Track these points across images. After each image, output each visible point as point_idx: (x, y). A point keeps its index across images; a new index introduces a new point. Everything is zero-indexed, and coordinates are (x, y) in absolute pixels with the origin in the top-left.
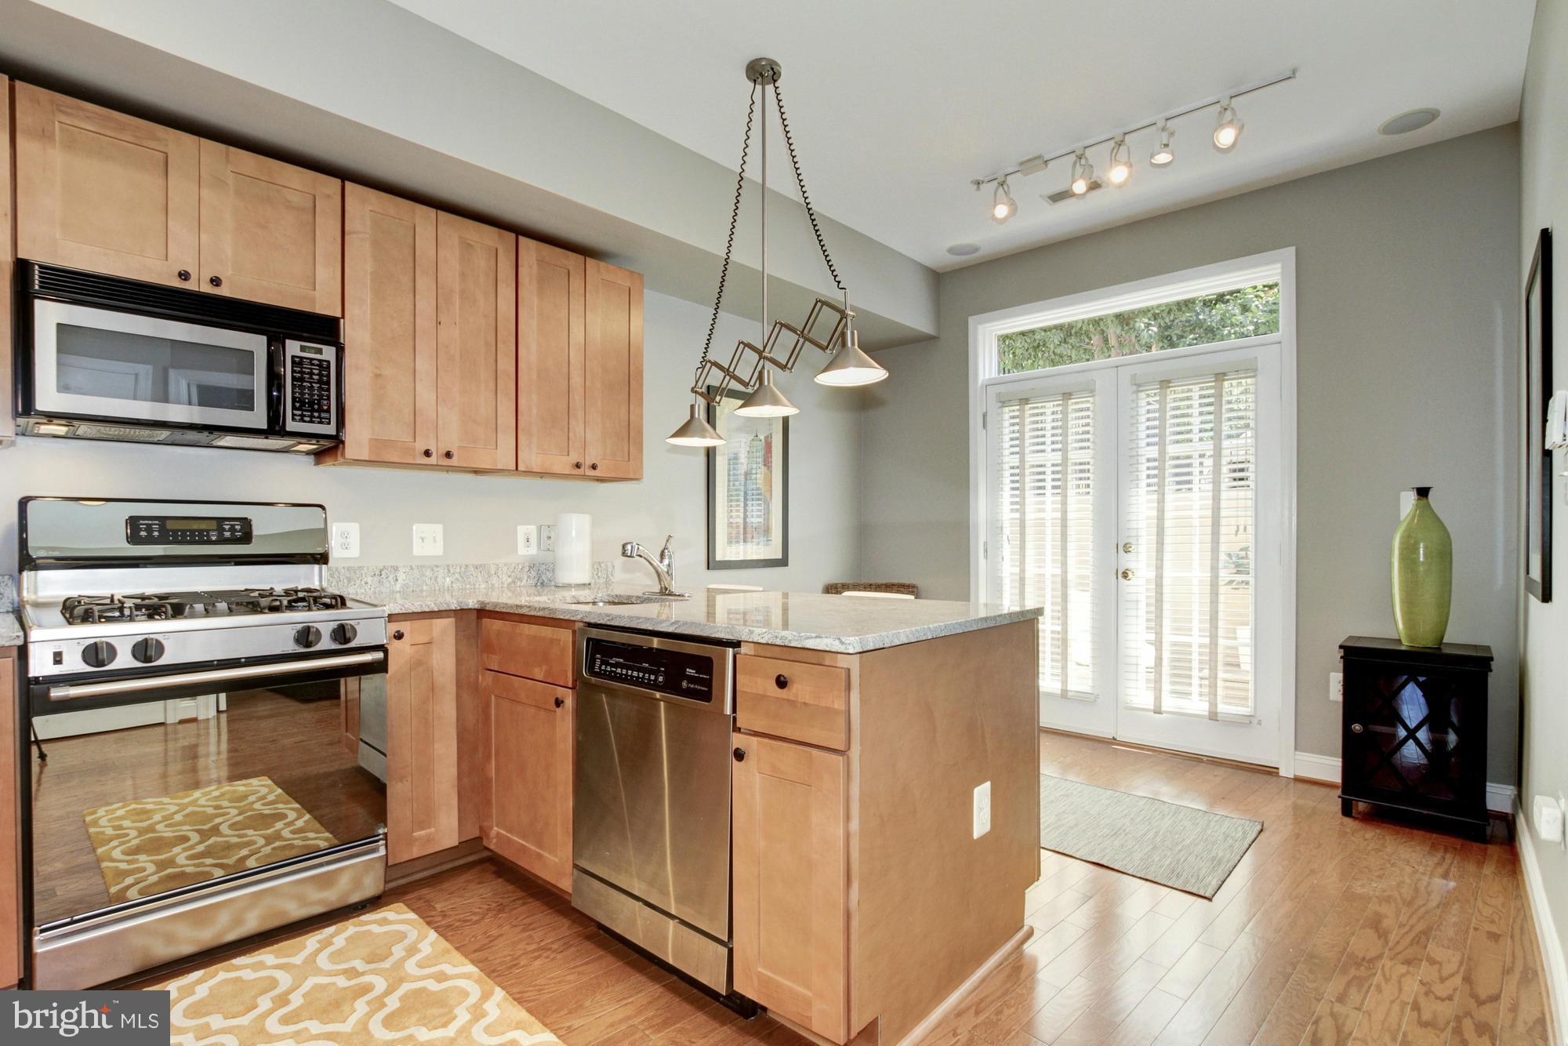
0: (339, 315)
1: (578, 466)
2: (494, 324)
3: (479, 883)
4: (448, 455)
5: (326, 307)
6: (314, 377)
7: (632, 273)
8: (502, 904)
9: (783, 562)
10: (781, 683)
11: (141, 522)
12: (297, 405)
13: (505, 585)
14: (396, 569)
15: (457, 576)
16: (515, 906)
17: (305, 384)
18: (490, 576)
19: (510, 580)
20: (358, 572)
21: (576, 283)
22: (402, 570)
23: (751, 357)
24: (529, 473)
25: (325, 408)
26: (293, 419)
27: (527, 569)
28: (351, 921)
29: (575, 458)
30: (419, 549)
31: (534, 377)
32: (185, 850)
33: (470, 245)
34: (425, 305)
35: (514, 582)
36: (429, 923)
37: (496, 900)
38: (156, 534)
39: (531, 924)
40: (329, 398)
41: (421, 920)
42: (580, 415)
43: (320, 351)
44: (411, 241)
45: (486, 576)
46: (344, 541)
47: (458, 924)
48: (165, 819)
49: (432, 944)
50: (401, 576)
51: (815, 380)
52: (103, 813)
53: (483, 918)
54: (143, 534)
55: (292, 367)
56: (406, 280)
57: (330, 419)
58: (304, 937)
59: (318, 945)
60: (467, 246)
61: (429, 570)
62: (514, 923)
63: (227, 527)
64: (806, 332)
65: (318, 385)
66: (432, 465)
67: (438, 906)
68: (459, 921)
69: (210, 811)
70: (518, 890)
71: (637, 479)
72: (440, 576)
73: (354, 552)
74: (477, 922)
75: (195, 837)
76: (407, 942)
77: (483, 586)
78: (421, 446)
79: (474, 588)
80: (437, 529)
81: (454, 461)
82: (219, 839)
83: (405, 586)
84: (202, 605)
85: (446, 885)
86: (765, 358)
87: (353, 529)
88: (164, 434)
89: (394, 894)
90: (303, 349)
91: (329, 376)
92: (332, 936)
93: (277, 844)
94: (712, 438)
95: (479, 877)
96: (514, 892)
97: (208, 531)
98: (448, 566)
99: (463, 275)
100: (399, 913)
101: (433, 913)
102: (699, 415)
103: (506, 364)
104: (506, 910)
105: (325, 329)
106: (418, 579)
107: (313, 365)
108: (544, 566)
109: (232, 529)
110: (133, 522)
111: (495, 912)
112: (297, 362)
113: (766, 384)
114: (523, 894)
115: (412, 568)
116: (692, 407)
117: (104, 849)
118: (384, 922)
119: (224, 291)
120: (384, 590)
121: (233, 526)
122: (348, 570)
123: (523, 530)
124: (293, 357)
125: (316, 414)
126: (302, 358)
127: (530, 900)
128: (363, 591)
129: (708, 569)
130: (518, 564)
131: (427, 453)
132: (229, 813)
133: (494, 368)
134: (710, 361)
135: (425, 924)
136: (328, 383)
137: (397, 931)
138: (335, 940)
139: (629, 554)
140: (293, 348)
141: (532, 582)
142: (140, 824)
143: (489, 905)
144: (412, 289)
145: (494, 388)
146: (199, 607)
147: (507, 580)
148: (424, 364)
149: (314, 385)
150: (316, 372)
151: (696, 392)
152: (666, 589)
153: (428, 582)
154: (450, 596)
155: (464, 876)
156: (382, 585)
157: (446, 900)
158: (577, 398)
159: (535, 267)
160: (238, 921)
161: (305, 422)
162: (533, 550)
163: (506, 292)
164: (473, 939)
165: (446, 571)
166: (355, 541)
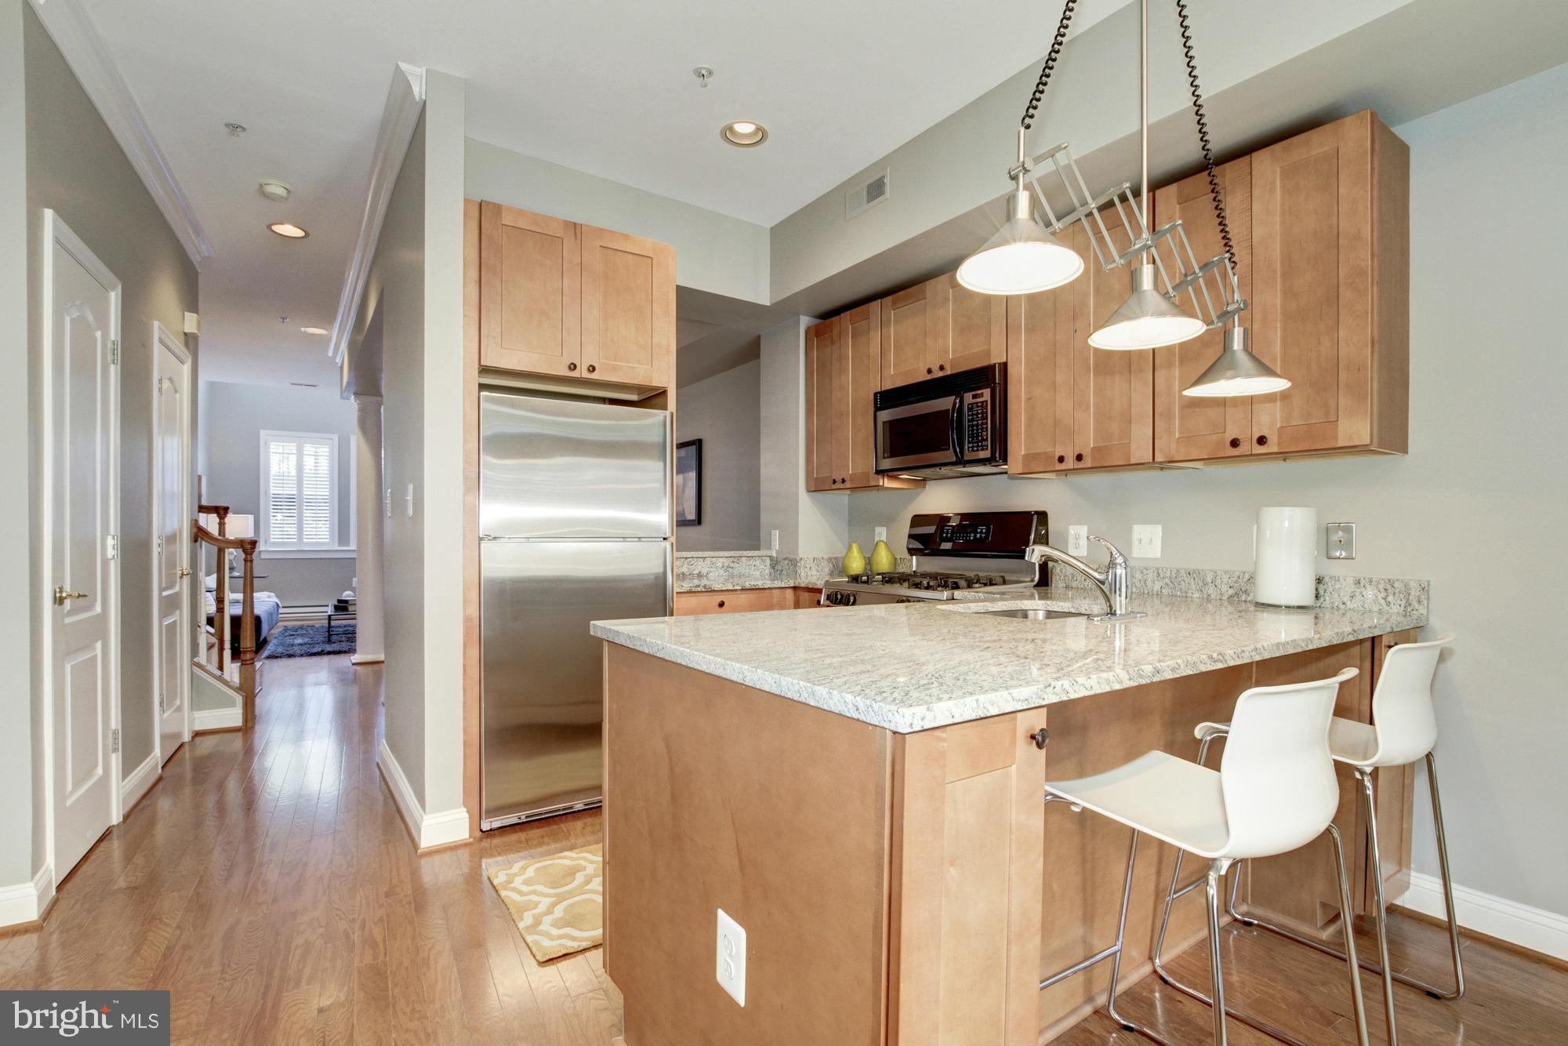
0: (1003, 360)
1: (1235, 444)
5: (996, 356)
6: (979, 416)
12: (970, 439)
13: (1225, 597)
15: (1167, 580)
17: (974, 423)
18: (1205, 584)
19: (1231, 592)
25: (985, 437)
26: (968, 451)
30: (1137, 551)
35: (1237, 594)
40: (987, 431)
43: (982, 395)
45: (1201, 584)
46: (1075, 541)
55: (968, 412)
57: (987, 445)
61: (1138, 573)
63: (979, 530)
65: (981, 421)
72: (1149, 580)
73: (1082, 552)
77: (1196, 595)
79: (1186, 597)
80: (1157, 531)
87: (1083, 531)
90: (974, 397)
91: (987, 412)
98: (1160, 570)
107: (979, 406)
112: (971, 408)
119: (946, 372)
124: (968, 405)
125: (980, 444)
126: (973, 403)
131: (1061, 459)
136: (986, 418)
140: (968, 398)
147: (1227, 591)
150: (980, 411)
153: (1138, 584)
154: (1159, 601)
161: (974, 451)
165: (1156, 575)
166: (1083, 542)
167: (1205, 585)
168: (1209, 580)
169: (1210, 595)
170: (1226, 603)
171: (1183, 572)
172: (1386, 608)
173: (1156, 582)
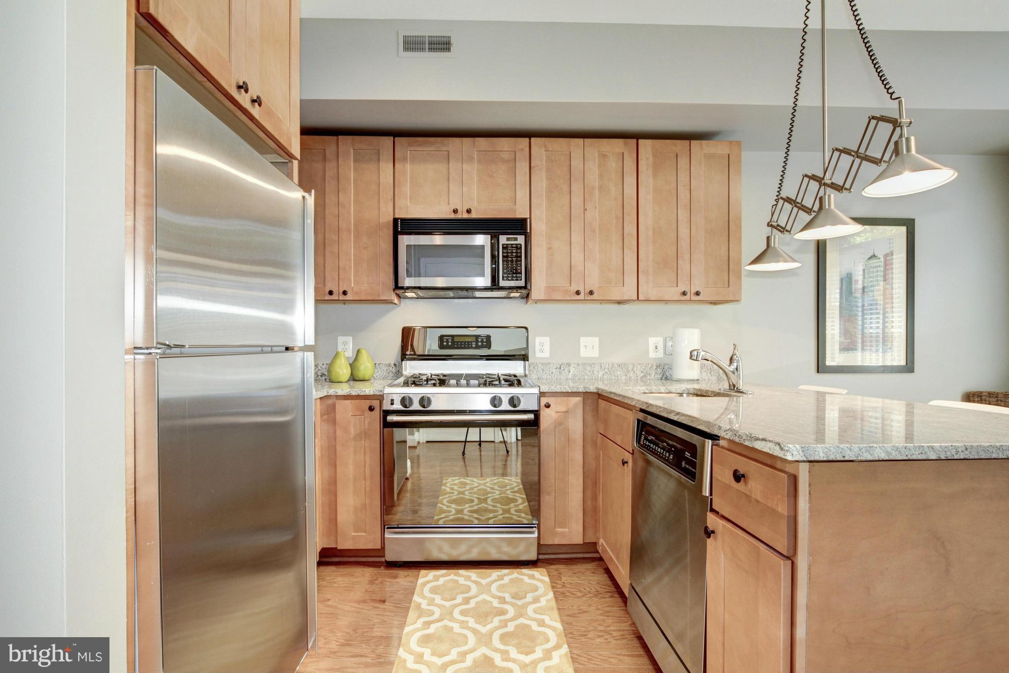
0: (528, 216)
1: (684, 293)
2: (621, 203)
3: (593, 573)
4: (591, 293)
5: (521, 213)
6: (514, 254)
7: (731, 142)
8: (598, 591)
9: (909, 367)
10: (738, 477)
11: (445, 338)
12: (505, 271)
13: (639, 378)
14: (569, 365)
15: (606, 370)
16: (606, 596)
17: (509, 259)
19: (642, 375)
20: (548, 366)
21: (683, 162)
22: (572, 366)
23: (814, 185)
24: (647, 300)
25: (519, 271)
26: (503, 279)
27: (655, 367)
28: (517, 570)
29: (682, 288)
30: (584, 353)
31: (651, 233)
32: (470, 507)
33: (605, 155)
34: (577, 201)
35: (645, 376)
36: (553, 587)
37: (596, 588)
38: (450, 344)
39: (608, 612)
40: (521, 266)
41: (550, 583)
42: (687, 256)
43: (516, 239)
44: (568, 163)
45: (626, 371)
46: (541, 347)
47: (568, 594)
48: (471, 489)
49: (547, 601)
50: (572, 369)
51: (863, 193)
52: (450, 481)
53: (583, 596)
54: (445, 343)
55: (503, 250)
56: (565, 188)
57: (521, 277)
58: (492, 570)
59: (496, 578)
60: (603, 156)
61: (589, 366)
62: (599, 607)
63: (480, 340)
64: (862, 150)
65: (515, 259)
66: (582, 300)
67: (564, 579)
68: (569, 592)
69: (489, 489)
70: (613, 586)
71: (737, 301)
72: (596, 370)
73: (547, 354)
74: (579, 597)
75: (476, 501)
76: (537, 593)
77: (624, 378)
78: (574, 288)
79: (618, 379)
80: (596, 340)
81: (595, 296)
82: (485, 505)
83: (574, 376)
84: (455, 381)
85: (574, 567)
86: (825, 184)
87: (546, 340)
88: (451, 294)
89: (546, 563)
90: (508, 239)
91: (521, 253)
92: (505, 575)
93: (507, 515)
94: (786, 261)
95: (594, 569)
96: (609, 586)
97: (471, 342)
98: (601, 364)
99: (601, 176)
100: (542, 575)
101: (559, 582)
102: (774, 245)
103: (630, 229)
104: (599, 597)
105: (519, 226)
106: (582, 372)
107: (513, 247)
108: (667, 366)
109: (482, 341)
110: (441, 338)
111: (591, 595)
112: (505, 247)
113: (827, 207)
114: (615, 590)
115: (578, 365)
116: (768, 238)
117: (442, 497)
118: (532, 577)
119: (474, 215)
120: (562, 378)
121: (482, 339)
122: (542, 364)
123: (652, 341)
124: (503, 245)
125: (514, 275)
126: (508, 244)
127: (616, 596)
128: (550, 377)
129: (818, 372)
130: (649, 364)
131: (578, 293)
132: (495, 493)
133: (621, 232)
134: (782, 198)
135: (550, 586)
136: (521, 257)
137: (535, 584)
138: (505, 578)
139: (695, 359)
140: (503, 239)
141: (659, 376)
142: (460, 489)
143: (591, 589)
144: (569, 192)
145: (621, 246)
146: (453, 382)
147: (640, 374)
148: (577, 238)
149: (513, 259)
150: (514, 251)
151: (772, 226)
152: (734, 386)
153: (588, 373)
155: (587, 565)
156: (561, 374)
157: (569, 576)
158: (684, 244)
159: (651, 159)
160: (468, 551)
161: (509, 280)
162: (660, 354)
163: (630, 180)
164: (570, 607)
165: (599, 367)
166: (547, 348)
167: (628, 372)
168: (630, 368)
169: (631, 378)
170: (640, 381)
171: (615, 365)
172: (711, 378)
173: (600, 372)
